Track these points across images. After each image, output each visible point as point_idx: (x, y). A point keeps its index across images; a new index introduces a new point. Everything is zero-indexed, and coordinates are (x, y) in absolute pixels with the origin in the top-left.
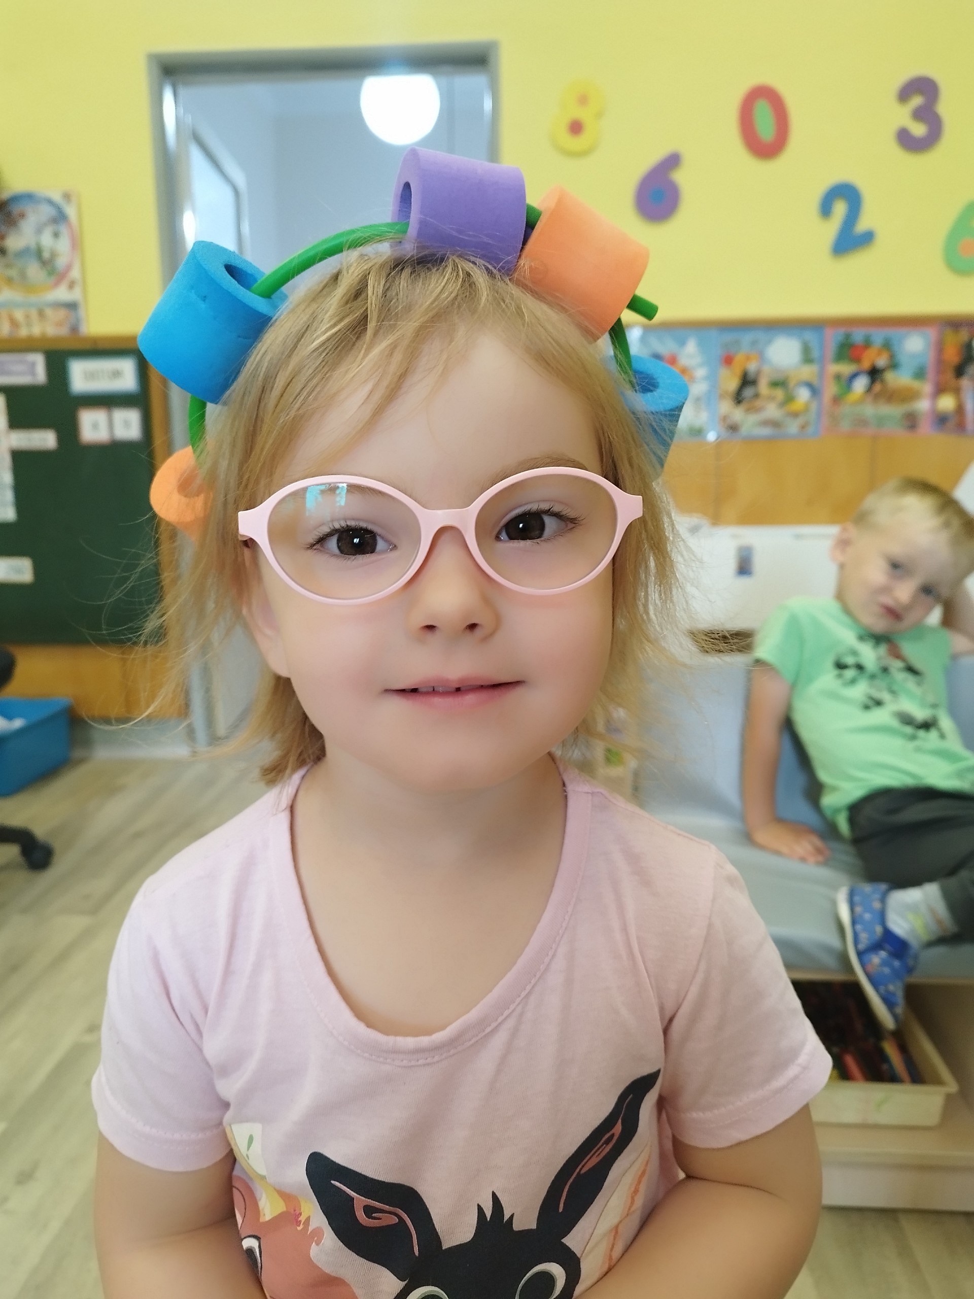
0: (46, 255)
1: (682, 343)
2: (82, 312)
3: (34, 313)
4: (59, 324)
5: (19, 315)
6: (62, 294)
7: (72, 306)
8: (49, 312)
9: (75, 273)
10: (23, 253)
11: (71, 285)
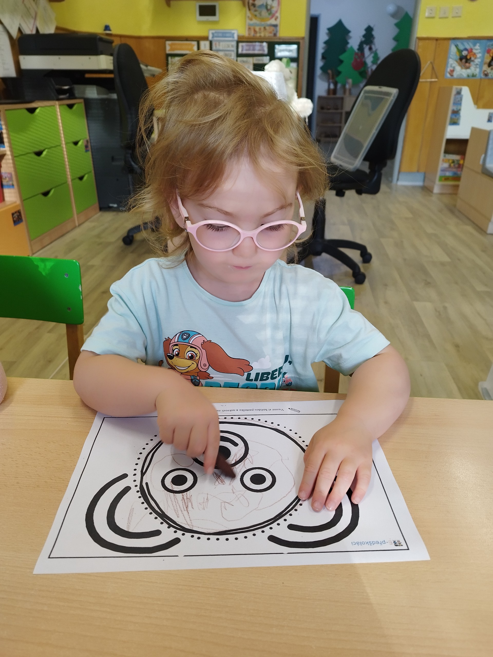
0: (269, 7)
1: (475, 45)
2: (278, 28)
3: (262, 28)
4: (271, 33)
5: (257, 29)
6: (273, 22)
7: (276, 26)
8: (267, 28)
9: (278, 14)
10: (261, 6)
11: (276, 19)
